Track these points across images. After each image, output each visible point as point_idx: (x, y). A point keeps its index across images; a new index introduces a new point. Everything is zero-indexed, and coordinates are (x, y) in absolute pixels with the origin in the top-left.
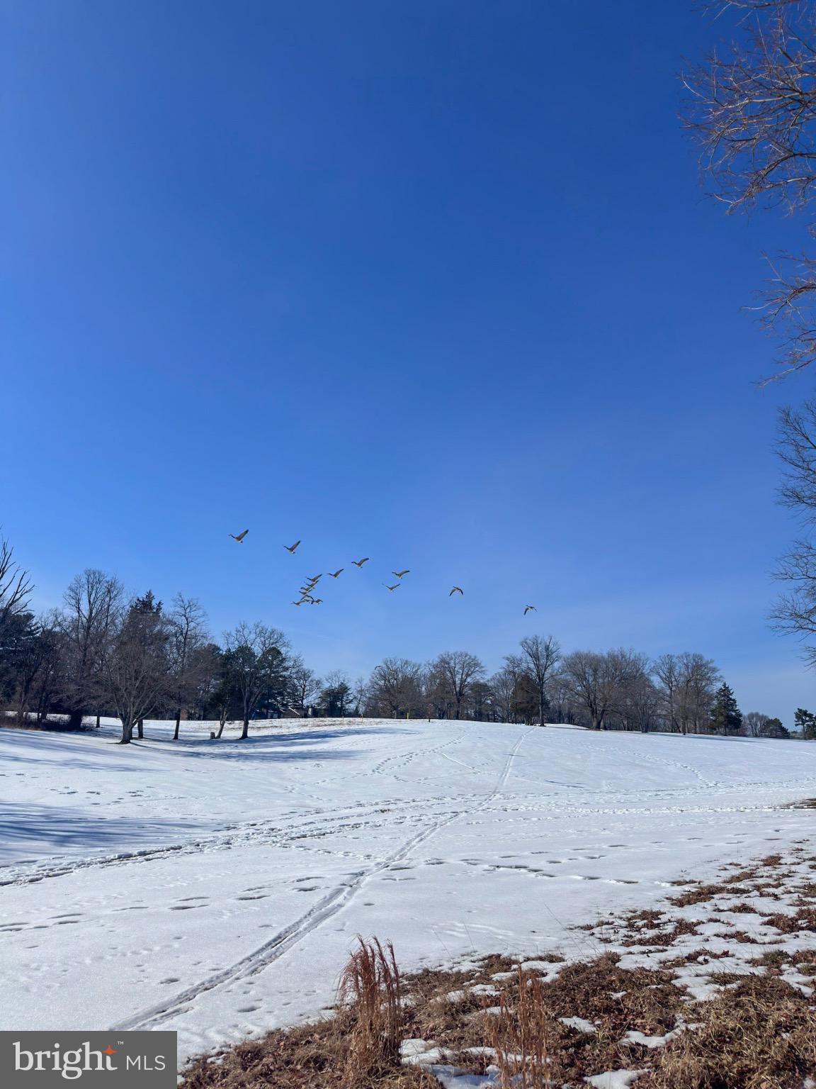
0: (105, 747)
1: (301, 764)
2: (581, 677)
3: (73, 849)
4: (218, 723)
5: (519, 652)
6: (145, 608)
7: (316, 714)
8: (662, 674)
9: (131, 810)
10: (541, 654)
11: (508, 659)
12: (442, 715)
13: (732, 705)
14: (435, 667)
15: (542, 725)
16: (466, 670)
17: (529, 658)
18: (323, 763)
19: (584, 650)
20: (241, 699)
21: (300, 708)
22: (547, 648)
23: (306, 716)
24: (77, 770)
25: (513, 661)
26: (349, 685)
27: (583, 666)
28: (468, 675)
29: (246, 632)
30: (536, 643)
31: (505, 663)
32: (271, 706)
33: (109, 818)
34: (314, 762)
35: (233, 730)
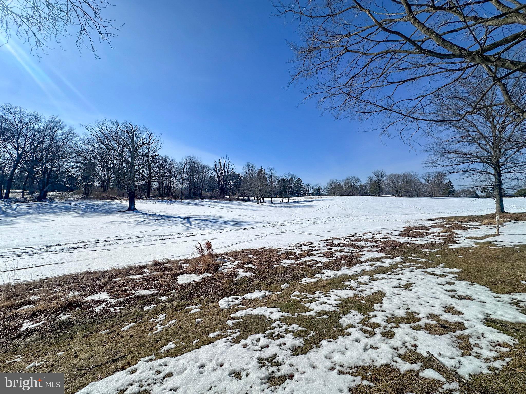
0: (253, 205)
1: (298, 208)
2: (393, 182)
3: (234, 227)
4: (282, 198)
5: (372, 175)
6: (261, 171)
7: (312, 195)
8: (425, 178)
9: (251, 219)
10: (380, 175)
11: (368, 177)
12: (348, 195)
13: (452, 187)
14: (345, 181)
15: (379, 196)
16: (355, 182)
17: (375, 177)
18: (305, 208)
19: (394, 173)
20: (286, 192)
21: (308, 193)
22: (382, 173)
23: (309, 196)
24: (244, 210)
25: (370, 178)
26: (321, 187)
27: (394, 179)
28: (355, 183)
29: (286, 175)
30: (378, 172)
31: (368, 179)
32: (300, 194)
33: (245, 221)
34: (302, 208)
35: (285, 200)
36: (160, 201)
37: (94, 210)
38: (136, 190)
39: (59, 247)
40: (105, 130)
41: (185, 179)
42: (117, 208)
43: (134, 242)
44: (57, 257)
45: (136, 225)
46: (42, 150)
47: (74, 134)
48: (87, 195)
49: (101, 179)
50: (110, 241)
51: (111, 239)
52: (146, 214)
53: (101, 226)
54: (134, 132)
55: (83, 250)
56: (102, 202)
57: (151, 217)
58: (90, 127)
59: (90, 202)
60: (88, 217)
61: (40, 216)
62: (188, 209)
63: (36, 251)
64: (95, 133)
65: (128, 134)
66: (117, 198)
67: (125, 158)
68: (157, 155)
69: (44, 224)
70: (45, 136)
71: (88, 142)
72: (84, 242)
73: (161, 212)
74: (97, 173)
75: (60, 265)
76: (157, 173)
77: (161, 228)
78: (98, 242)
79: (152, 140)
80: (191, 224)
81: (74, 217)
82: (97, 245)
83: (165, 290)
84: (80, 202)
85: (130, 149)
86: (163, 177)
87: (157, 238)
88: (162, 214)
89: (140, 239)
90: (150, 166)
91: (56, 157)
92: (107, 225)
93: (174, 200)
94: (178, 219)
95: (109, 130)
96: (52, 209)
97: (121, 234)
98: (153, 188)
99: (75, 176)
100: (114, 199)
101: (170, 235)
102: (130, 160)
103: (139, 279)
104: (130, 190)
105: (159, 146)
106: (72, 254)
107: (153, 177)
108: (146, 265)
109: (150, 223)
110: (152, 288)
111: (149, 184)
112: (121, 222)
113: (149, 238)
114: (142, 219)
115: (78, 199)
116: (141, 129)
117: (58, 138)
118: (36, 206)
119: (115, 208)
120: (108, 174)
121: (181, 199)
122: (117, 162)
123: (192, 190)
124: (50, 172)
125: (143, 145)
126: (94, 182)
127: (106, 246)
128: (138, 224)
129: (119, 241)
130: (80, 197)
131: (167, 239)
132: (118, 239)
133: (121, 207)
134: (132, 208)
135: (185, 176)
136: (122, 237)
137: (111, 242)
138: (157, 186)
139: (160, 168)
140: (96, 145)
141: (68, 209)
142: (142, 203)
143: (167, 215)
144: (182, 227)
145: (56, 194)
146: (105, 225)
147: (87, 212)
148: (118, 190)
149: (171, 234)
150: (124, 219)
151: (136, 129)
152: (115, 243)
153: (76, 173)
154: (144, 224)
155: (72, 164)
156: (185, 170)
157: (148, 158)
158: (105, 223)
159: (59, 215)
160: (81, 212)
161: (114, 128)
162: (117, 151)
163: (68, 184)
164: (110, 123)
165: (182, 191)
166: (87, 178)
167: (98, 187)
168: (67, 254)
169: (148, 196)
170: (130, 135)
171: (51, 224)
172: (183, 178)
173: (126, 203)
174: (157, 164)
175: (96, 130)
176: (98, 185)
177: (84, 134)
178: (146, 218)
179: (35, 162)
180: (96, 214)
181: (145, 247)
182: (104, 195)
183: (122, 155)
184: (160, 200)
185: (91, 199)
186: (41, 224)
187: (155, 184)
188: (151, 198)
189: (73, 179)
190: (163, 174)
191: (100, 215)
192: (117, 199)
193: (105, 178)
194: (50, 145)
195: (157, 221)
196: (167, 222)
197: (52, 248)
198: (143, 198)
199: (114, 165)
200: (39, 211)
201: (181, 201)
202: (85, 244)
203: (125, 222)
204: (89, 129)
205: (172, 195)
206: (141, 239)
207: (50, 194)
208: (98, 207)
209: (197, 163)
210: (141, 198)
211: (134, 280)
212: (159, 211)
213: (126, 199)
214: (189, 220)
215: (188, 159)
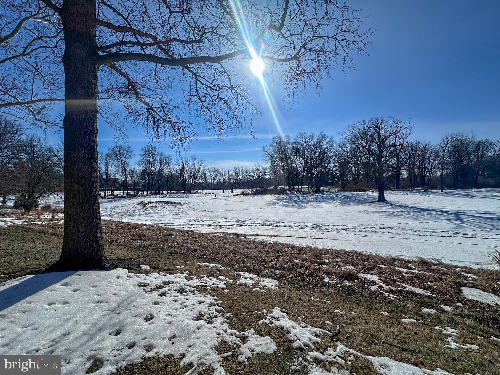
36: (412, 192)
37: (350, 200)
38: (385, 181)
39: (331, 227)
40: (355, 132)
41: (447, 164)
42: (368, 198)
43: (387, 233)
44: (331, 234)
45: (388, 216)
46: (316, 158)
47: (333, 141)
48: (344, 188)
49: (353, 175)
50: (365, 228)
51: (366, 227)
52: (397, 206)
53: (356, 214)
54: (380, 125)
55: (346, 232)
56: (355, 193)
57: (402, 209)
58: (344, 133)
59: (346, 194)
60: (345, 205)
61: (318, 203)
62: (455, 201)
63: (318, 228)
64: (348, 136)
65: (375, 129)
66: (367, 189)
67: (372, 152)
68: (407, 142)
69: (320, 209)
70: (317, 148)
71: (343, 145)
72: (346, 226)
73: (414, 204)
74: (350, 170)
75: (334, 240)
76: (406, 161)
77: (418, 222)
78: (355, 227)
79: (399, 128)
80: (462, 221)
81: (337, 205)
82: (355, 230)
83: (446, 298)
84: (339, 193)
85: (376, 143)
86: (414, 165)
87: (415, 233)
88: (417, 206)
89: (393, 231)
90: (398, 155)
91: (324, 162)
92: (361, 214)
93: (432, 191)
94: (441, 213)
95: (358, 130)
96: (323, 199)
97: (374, 223)
98: (403, 179)
99: (334, 174)
100: (364, 190)
101: (431, 232)
102: (377, 152)
103: (406, 273)
104: (379, 182)
105: (409, 132)
106: (340, 234)
107: (402, 166)
108: (410, 260)
109: (402, 215)
110: (426, 289)
111: (398, 174)
112: (372, 212)
113: (404, 231)
114: (392, 211)
115: (338, 191)
116: (387, 120)
117: (324, 147)
118: (315, 196)
119: (365, 199)
120: (358, 169)
121: (442, 189)
122: (365, 157)
123: (459, 177)
124: (321, 172)
125: (390, 135)
126: (347, 177)
127: (362, 232)
128: (389, 215)
129: (373, 230)
130: (339, 190)
131: (427, 235)
132: (372, 227)
133: (371, 198)
134: (381, 199)
135: (447, 160)
136: (376, 226)
137: (366, 230)
138: (407, 176)
139: (410, 155)
140: (349, 146)
141: (332, 199)
142: (392, 194)
143: (422, 208)
144: (448, 223)
145: (325, 188)
146: (359, 214)
147: (345, 202)
148: (367, 182)
149: (433, 231)
150: (375, 210)
151: (382, 122)
152: (370, 231)
153: (336, 171)
154: (396, 216)
155: (333, 165)
156: (446, 153)
157: (395, 147)
158: (359, 212)
159: (327, 203)
160: (341, 202)
161: (362, 127)
162: (365, 147)
163: (331, 180)
164: (358, 124)
165: (442, 180)
166: (343, 174)
167: (350, 181)
168: (336, 233)
169: (398, 187)
170: (376, 130)
171: (324, 209)
172: (443, 163)
173: (376, 195)
174: (406, 152)
175: (349, 134)
176: (350, 179)
177: (340, 139)
178: (397, 209)
179: (312, 167)
180: (351, 203)
181: (402, 240)
182: (356, 187)
183: (369, 150)
184: (412, 190)
185: (347, 191)
186: (318, 209)
187: (405, 174)
188: (401, 189)
189: (333, 176)
190: (415, 162)
191: (354, 205)
192: (367, 191)
193: (356, 173)
194: (320, 153)
195: (411, 214)
196: (424, 216)
197: (326, 227)
198: (392, 189)
199: (362, 160)
200: (317, 200)
201: (442, 191)
202: (346, 227)
203: (376, 212)
204: (343, 135)
205: (427, 185)
206: (395, 230)
207: (322, 188)
208: (352, 198)
209: (466, 140)
210: (389, 189)
211: (401, 273)
212: (412, 202)
213: (375, 191)
214: (458, 216)
215: (449, 138)
